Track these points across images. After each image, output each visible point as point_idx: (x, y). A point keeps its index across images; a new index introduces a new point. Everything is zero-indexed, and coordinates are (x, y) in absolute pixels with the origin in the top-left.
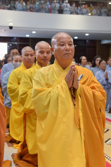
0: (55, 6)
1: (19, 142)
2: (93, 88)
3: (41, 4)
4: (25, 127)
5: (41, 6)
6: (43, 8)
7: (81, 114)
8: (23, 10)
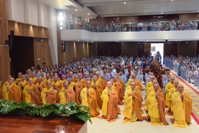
0: (195, 25)
1: (168, 107)
2: (188, 99)
3: (186, 24)
4: (170, 104)
5: (186, 26)
6: (187, 27)
7: (184, 105)
8: (174, 29)
